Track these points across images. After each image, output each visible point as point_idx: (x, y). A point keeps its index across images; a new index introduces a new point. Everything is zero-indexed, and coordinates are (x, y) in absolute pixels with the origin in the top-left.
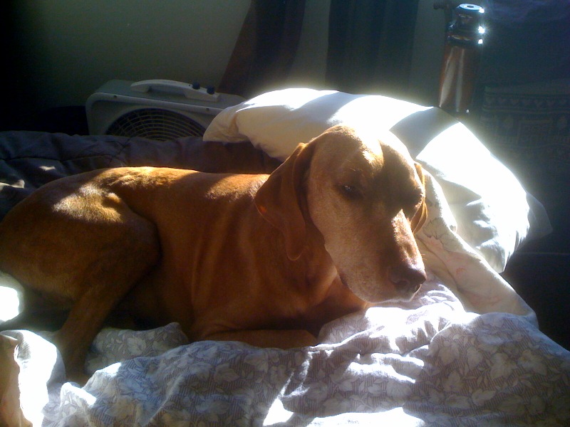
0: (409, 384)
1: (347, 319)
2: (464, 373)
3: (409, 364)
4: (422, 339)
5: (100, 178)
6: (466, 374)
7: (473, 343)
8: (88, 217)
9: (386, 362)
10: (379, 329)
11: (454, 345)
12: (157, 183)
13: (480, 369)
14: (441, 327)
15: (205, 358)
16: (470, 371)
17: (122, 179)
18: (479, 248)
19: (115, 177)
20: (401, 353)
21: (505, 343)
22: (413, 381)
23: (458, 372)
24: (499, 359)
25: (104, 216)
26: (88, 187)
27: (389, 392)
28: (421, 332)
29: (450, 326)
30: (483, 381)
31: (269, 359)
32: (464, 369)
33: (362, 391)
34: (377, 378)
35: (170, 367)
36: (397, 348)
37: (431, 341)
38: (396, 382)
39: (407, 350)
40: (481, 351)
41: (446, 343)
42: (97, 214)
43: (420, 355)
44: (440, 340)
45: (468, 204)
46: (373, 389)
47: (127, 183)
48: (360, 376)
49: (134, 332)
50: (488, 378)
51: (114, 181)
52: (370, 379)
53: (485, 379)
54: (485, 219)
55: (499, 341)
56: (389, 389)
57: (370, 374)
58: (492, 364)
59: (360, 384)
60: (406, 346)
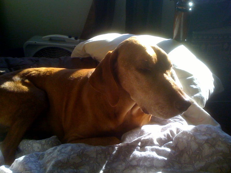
0: (164, 160)
1: (134, 131)
2: (190, 154)
3: (163, 150)
4: (169, 138)
5: (22, 73)
6: (191, 154)
7: (193, 139)
8: (16, 90)
9: (152, 150)
10: (149, 134)
11: (184, 141)
12: (47, 74)
13: (197, 152)
14: (178, 132)
15: (65, 152)
16: (192, 152)
17: (31, 73)
18: (193, 97)
19: (28, 72)
20: (159, 145)
21: (208, 138)
22: (166, 159)
23: (187, 153)
24: (206, 146)
25: (23, 89)
26: (16, 77)
27: (154, 165)
28: (168, 135)
29: (182, 131)
30: (199, 157)
31: (97, 151)
32: (190, 152)
33: (142, 165)
34: (148, 158)
35: (49, 157)
36: (157, 143)
37: (173, 139)
38: (158, 159)
39: (162, 144)
40: (198, 143)
41: (181, 140)
42: (19, 88)
43: (169, 146)
44: (178, 139)
45: (187, 78)
46: (147, 164)
47: (33, 75)
48: (140, 157)
49: (36, 141)
50: (201, 156)
51: (28, 74)
52: (145, 159)
53: (200, 156)
54: (195, 84)
55: (205, 138)
56: (155, 163)
57: (145, 156)
58: (203, 149)
59: (140, 161)
60: (162, 142)
